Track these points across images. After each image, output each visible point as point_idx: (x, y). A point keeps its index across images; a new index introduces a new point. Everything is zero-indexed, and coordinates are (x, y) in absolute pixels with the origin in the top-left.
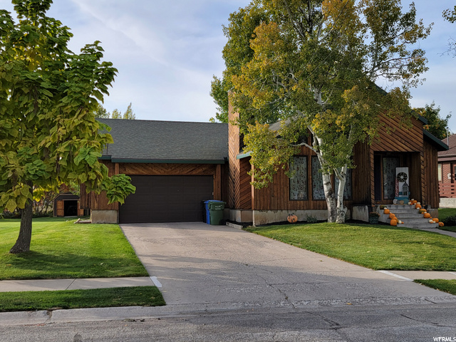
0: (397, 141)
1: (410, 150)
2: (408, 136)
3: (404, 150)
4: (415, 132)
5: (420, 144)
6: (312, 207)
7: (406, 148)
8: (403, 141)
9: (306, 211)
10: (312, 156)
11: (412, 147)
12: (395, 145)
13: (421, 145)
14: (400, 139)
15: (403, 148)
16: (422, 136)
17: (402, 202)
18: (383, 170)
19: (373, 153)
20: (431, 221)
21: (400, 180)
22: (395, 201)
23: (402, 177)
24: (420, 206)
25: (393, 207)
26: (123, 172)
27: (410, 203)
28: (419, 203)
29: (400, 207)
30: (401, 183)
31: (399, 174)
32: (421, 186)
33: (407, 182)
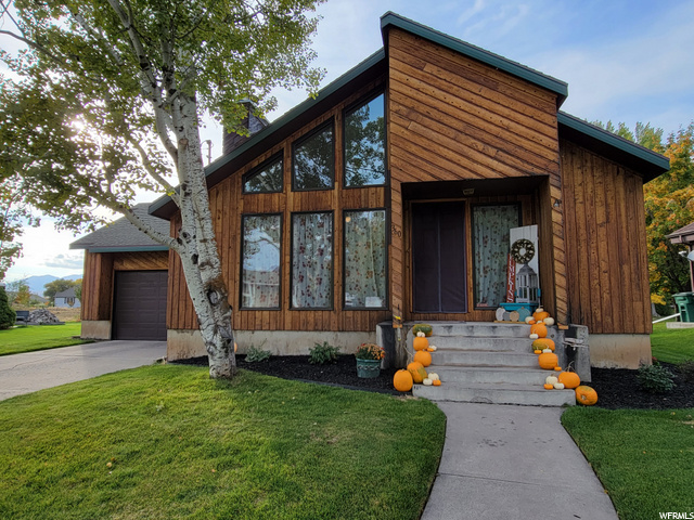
0: (471, 153)
1: (513, 173)
2: (506, 135)
3: (493, 175)
4: (530, 122)
5: (545, 152)
6: (288, 325)
7: (501, 167)
8: (492, 151)
9: (277, 334)
10: (293, 214)
11: (519, 164)
12: (464, 162)
13: (553, 156)
14: (480, 146)
15: (492, 168)
16: (554, 133)
17: (514, 316)
18: (473, 237)
19: (399, 188)
20: (552, 380)
21: (517, 259)
22: (500, 313)
23: (523, 252)
24: (544, 329)
25: (459, 329)
26: (119, 266)
27: (529, 319)
28: (550, 321)
29: (481, 329)
30: (519, 267)
31: (515, 244)
32: (554, 272)
33: (534, 263)
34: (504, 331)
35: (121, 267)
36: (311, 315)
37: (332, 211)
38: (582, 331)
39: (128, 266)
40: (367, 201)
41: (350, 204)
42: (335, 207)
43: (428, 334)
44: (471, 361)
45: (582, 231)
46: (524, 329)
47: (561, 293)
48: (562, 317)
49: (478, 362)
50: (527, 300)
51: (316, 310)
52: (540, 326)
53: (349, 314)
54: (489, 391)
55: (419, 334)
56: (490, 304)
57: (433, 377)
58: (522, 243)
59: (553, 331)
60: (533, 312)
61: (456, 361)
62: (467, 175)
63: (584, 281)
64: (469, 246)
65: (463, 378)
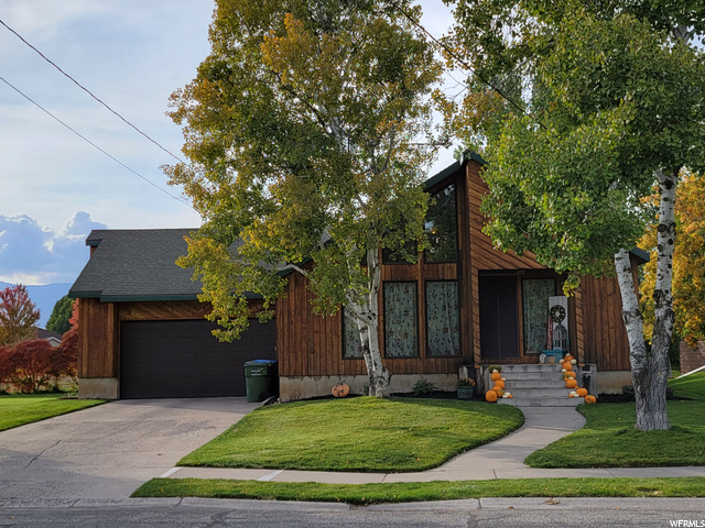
17: (552, 359)
18: (523, 303)
19: (477, 273)
20: (573, 393)
21: (554, 319)
22: (542, 357)
23: (558, 314)
24: (570, 366)
25: (518, 368)
26: (126, 316)
27: (562, 361)
28: (574, 361)
29: (532, 368)
30: (555, 325)
31: (552, 309)
32: (576, 330)
33: (565, 323)
34: (546, 369)
35: (128, 317)
36: (402, 362)
37: (417, 281)
38: (593, 368)
39: (137, 315)
40: (443, 274)
41: (430, 276)
42: (419, 278)
43: (499, 370)
44: (527, 386)
45: (598, 299)
46: (559, 366)
47: (580, 344)
48: (581, 359)
49: (531, 386)
50: (561, 348)
51: (405, 357)
52: (568, 365)
53: (432, 360)
54: (539, 400)
55: (495, 371)
56: (535, 351)
57: (507, 394)
58: (557, 308)
59: (576, 368)
60: (564, 357)
61: (518, 386)
62: (523, 266)
63: (599, 334)
64: (520, 310)
65: (524, 395)
